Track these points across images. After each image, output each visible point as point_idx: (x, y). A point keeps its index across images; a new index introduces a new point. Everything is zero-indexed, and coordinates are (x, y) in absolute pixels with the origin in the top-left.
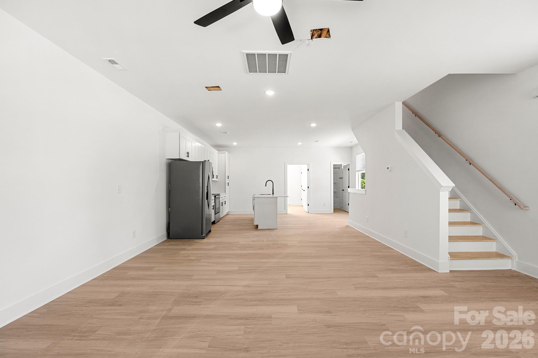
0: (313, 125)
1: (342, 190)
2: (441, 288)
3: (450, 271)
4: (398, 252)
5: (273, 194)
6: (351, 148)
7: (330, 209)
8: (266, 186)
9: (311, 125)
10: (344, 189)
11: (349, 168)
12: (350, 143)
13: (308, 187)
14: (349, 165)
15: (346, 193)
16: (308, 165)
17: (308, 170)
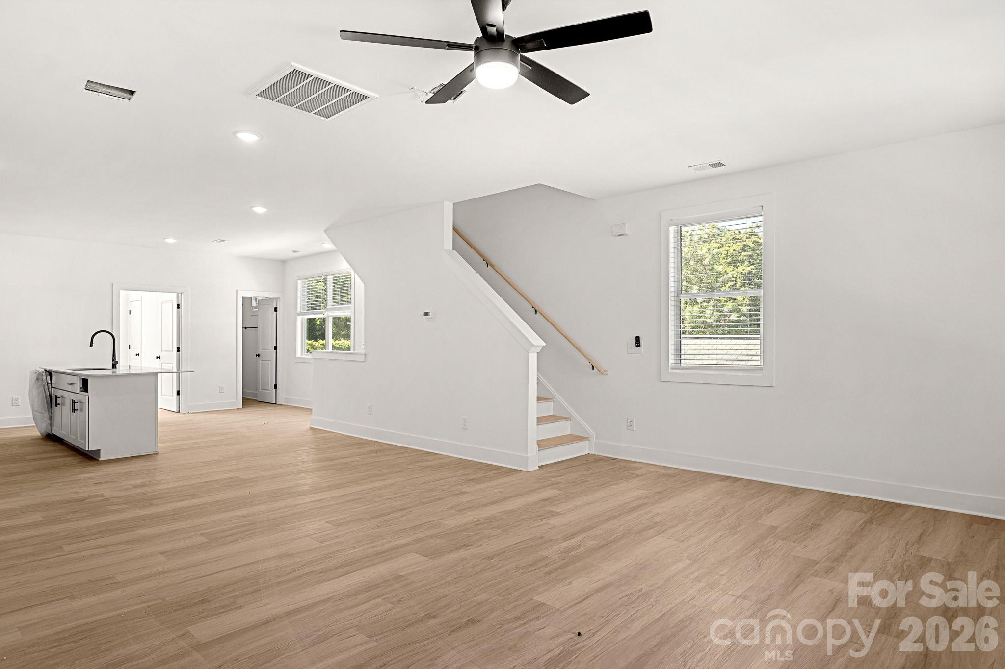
0: (260, 210)
1: (256, 355)
2: (551, 487)
3: (539, 467)
4: (450, 457)
5: (114, 366)
6: (283, 262)
7: (235, 400)
8: (91, 346)
9: (254, 209)
10: (260, 352)
11: (276, 305)
12: (292, 252)
13: (178, 350)
14: (277, 299)
15: (268, 362)
16: (180, 294)
17: (178, 306)
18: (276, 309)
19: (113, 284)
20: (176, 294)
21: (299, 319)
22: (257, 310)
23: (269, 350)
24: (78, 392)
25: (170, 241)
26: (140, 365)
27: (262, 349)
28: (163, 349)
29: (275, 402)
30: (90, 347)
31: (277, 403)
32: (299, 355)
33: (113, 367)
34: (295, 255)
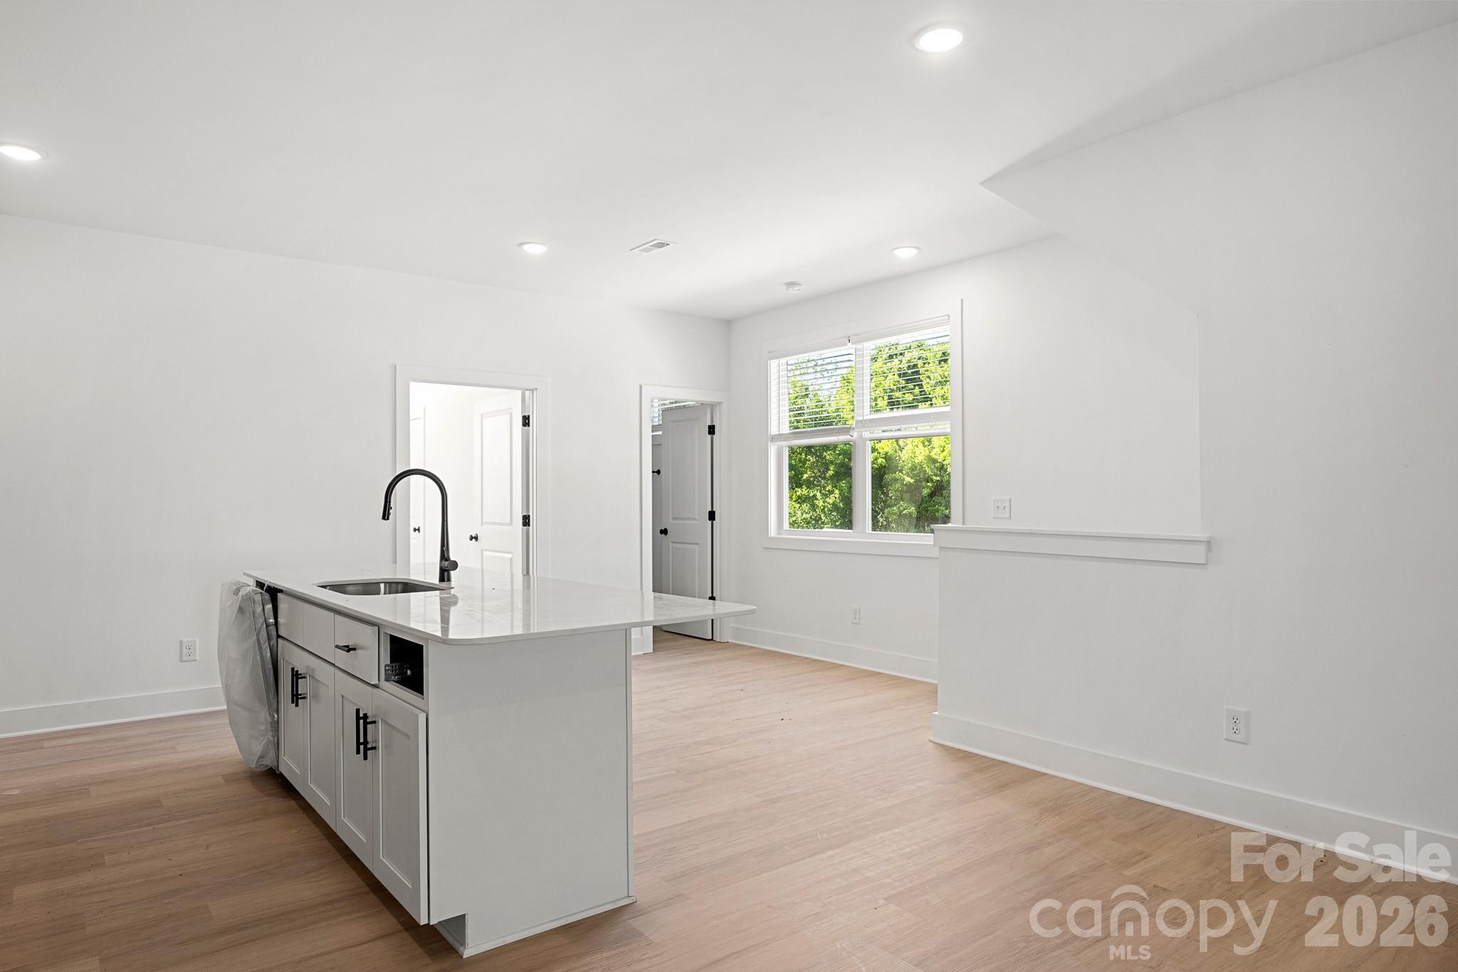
1: (662, 531)
6: (727, 322)
10: (671, 524)
11: (712, 421)
12: (785, 287)
13: (526, 521)
14: (713, 406)
15: (693, 546)
16: (527, 393)
17: (526, 421)
18: (712, 430)
19: (395, 366)
20: (519, 392)
21: (773, 449)
22: (660, 433)
23: (694, 519)
24: (375, 682)
25: (535, 250)
26: (479, 567)
27: (673, 519)
28: (485, 520)
29: (710, 638)
30: (384, 518)
31: (717, 638)
32: (773, 532)
33: (442, 579)
34: (794, 292)
